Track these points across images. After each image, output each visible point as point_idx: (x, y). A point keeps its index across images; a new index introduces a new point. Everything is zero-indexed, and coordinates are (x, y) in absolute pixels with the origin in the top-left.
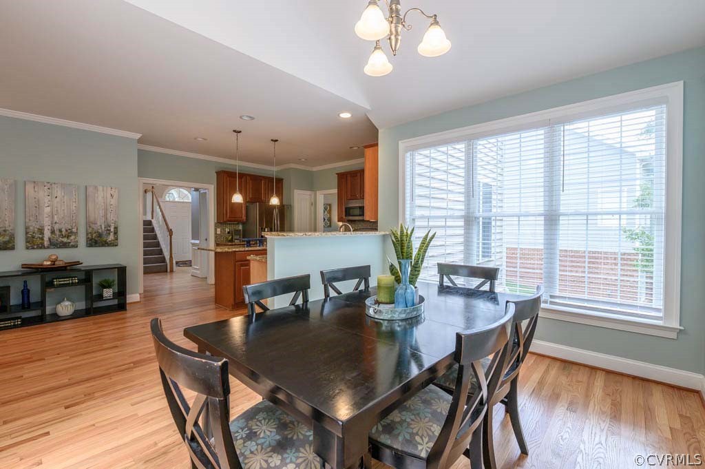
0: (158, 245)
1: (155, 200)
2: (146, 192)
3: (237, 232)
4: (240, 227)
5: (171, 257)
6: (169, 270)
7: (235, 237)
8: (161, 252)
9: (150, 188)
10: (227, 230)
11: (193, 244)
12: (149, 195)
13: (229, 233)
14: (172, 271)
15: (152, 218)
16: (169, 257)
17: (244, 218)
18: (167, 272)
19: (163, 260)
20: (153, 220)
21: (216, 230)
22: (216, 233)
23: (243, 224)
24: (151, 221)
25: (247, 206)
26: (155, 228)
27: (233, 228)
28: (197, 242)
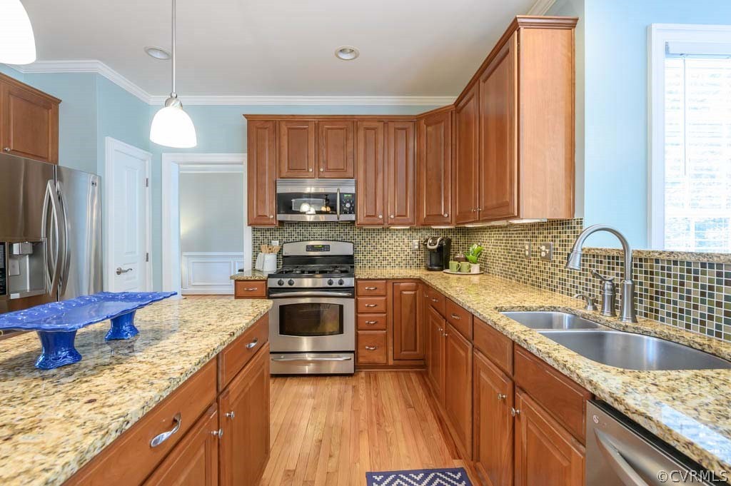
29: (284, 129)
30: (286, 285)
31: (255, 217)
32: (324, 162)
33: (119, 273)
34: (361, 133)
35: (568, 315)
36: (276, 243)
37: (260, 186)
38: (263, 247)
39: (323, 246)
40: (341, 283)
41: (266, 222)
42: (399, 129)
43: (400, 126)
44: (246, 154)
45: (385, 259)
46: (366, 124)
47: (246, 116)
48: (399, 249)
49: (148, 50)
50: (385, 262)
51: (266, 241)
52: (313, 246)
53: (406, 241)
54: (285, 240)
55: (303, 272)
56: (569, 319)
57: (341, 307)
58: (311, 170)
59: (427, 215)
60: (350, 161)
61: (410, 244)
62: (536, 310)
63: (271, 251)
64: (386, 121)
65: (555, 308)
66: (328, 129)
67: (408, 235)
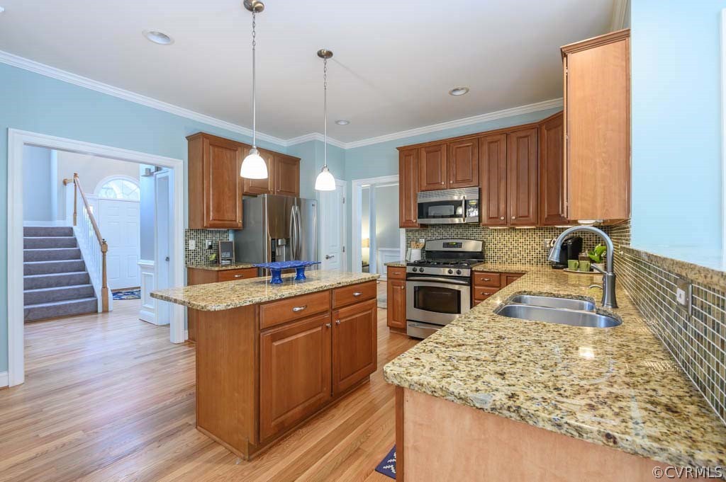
0: (82, 267)
1: (79, 195)
2: (65, 183)
3: (226, 246)
4: (231, 238)
5: (104, 287)
6: (100, 309)
7: (223, 255)
8: (87, 280)
9: (70, 177)
10: (208, 243)
11: (143, 267)
12: (70, 187)
13: (210, 247)
14: (106, 311)
15: (75, 224)
16: (101, 287)
17: (239, 221)
18: (96, 312)
19: (91, 293)
20: (75, 228)
21: (187, 243)
22: (187, 249)
23: (236, 231)
24: (71, 229)
25: (243, 201)
26: (79, 240)
27: (217, 238)
28: (151, 263)
29: (424, 154)
30: (418, 272)
31: (404, 220)
32: (453, 175)
33: (327, 258)
34: (485, 148)
35: (587, 303)
36: (422, 241)
37: (408, 198)
38: (413, 243)
39: (457, 243)
40: (459, 272)
41: (410, 225)
42: (521, 137)
43: (522, 134)
44: (398, 175)
45: (515, 256)
46: (489, 139)
47: (398, 148)
48: (529, 247)
49: (337, 122)
50: (515, 259)
51: (415, 239)
52: (448, 243)
53: (537, 240)
54: (429, 238)
55: (438, 263)
56: (589, 305)
57: (459, 292)
58: (443, 183)
59: (548, 215)
60: (476, 172)
61: (542, 243)
62: (563, 297)
63: (417, 247)
64: (507, 133)
65: (582, 297)
66: (458, 148)
67: (539, 234)
